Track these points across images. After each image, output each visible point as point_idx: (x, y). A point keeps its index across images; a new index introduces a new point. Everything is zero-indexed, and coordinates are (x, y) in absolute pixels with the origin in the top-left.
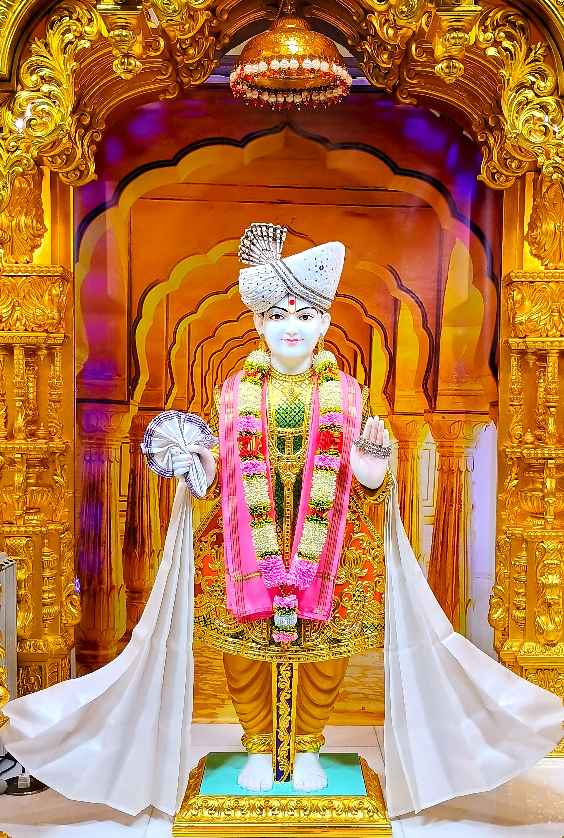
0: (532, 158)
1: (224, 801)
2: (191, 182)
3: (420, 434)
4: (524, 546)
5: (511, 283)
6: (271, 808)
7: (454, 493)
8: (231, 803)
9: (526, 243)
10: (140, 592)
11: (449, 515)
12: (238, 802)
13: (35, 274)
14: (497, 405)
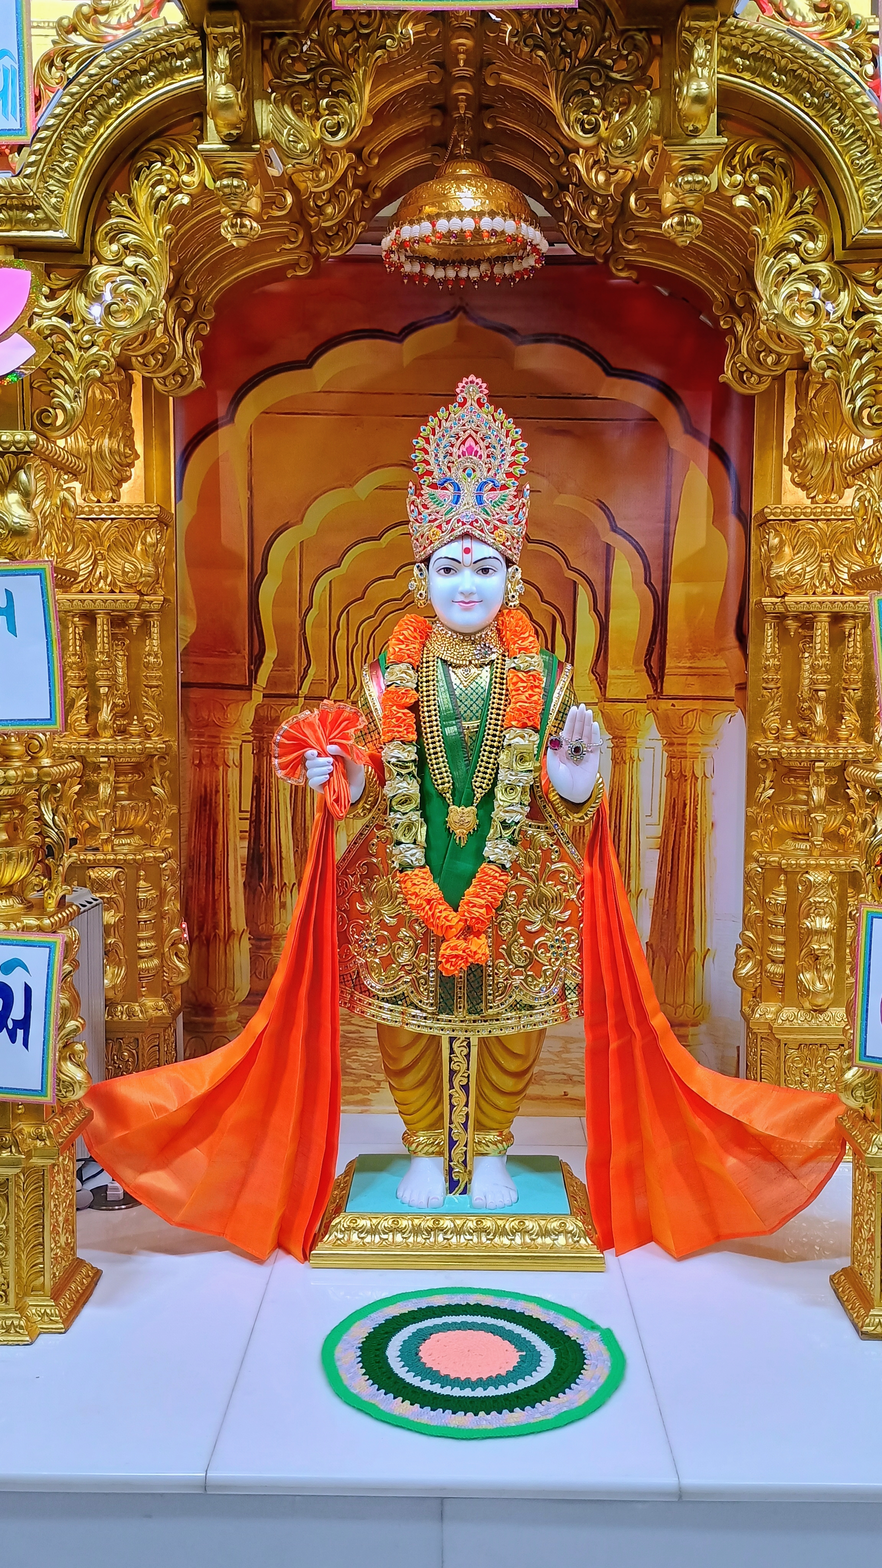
0: (795, 349)
1: (378, 1220)
2: (332, 390)
3: (642, 727)
4: (782, 877)
6: (443, 1230)
7: (688, 807)
8: (389, 1223)
9: (785, 468)
10: (269, 938)
11: (680, 836)
12: (398, 1221)
13: (123, 516)
14: (745, 688)
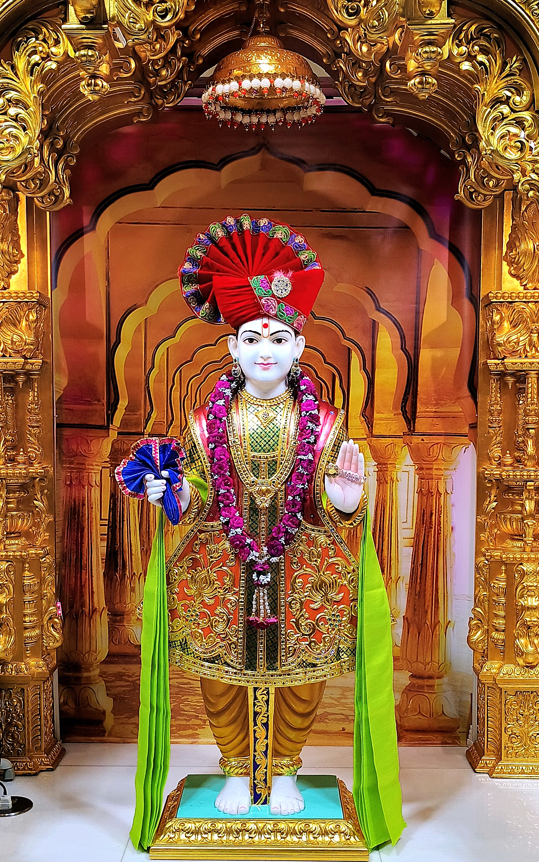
0: (508, 175)
1: (201, 824)
2: (168, 205)
3: (399, 457)
4: (503, 568)
5: (489, 304)
6: (248, 831)
7: (434, 515)
8: (208, 826)
9: (504, 263)
11: (428, 537)
12: (215, 825)
13: (12, 300)
14: (476, 427)
